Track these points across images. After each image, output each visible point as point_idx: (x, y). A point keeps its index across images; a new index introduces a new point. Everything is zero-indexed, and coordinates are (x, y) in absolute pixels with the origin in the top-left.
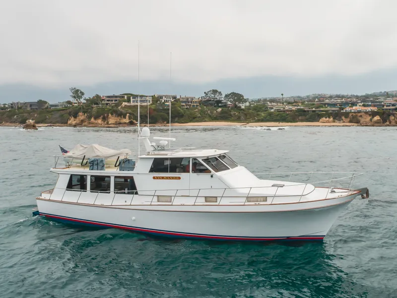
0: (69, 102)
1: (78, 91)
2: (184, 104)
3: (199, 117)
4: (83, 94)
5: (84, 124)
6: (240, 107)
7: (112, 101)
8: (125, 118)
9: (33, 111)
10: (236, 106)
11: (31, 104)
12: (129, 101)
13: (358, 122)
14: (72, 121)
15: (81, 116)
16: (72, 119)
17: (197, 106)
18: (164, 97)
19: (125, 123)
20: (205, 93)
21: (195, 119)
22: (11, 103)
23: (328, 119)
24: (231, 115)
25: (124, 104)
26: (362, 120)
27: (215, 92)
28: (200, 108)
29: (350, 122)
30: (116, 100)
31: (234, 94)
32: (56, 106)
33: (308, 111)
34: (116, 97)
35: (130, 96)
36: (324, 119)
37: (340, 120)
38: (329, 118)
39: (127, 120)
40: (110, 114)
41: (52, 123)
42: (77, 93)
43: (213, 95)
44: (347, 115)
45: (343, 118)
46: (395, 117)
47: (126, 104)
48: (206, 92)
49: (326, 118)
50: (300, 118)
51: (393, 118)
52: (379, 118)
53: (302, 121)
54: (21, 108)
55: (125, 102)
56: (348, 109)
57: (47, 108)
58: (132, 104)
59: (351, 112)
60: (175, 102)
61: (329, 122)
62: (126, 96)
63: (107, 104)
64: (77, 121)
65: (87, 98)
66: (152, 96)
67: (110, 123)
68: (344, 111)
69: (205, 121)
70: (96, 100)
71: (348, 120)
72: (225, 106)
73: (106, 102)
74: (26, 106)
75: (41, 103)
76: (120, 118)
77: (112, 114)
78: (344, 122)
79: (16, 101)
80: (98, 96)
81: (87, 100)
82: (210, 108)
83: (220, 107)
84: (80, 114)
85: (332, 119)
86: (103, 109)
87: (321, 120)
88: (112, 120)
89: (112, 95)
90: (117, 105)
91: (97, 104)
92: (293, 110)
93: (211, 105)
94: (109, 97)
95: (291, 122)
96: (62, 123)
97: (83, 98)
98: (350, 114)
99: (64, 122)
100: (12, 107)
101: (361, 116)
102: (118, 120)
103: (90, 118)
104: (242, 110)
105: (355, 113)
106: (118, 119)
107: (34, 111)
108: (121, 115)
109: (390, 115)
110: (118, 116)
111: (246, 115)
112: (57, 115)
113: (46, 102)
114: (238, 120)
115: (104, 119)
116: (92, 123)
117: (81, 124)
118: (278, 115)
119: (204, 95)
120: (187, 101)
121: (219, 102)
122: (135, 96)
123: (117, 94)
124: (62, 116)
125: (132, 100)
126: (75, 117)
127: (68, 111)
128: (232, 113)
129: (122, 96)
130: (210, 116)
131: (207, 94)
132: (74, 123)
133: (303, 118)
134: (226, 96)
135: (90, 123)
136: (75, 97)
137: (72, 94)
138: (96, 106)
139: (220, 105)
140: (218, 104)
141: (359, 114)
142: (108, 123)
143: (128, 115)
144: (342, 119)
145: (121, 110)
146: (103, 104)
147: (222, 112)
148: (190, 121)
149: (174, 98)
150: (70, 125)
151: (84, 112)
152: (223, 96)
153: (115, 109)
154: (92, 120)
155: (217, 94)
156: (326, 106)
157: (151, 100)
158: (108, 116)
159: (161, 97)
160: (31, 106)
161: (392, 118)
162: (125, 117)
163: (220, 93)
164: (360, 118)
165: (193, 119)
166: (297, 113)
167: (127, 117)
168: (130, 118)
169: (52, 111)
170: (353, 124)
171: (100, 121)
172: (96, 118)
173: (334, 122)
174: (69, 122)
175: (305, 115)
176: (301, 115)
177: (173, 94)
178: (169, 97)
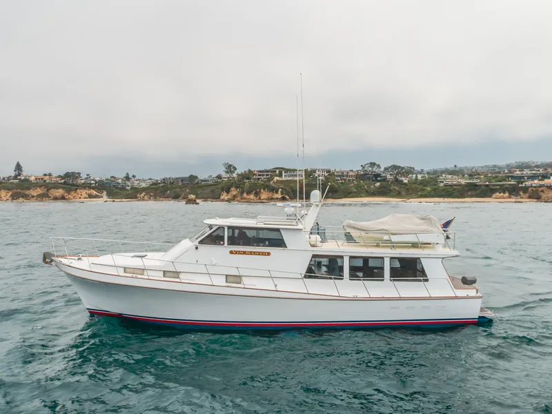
0: (219, 177)
1: (231, 166)
2: (339, 178)
3: (355, 192)
4: (235, 169)
5: (236, 199)
6: (402, 181)
7: (263, 175)
9: (184, 186)
10: (397, 180)
11: (183, 179)
12: (280, 175)
13: (538, 198)
14: (224, 196)
15: (234, 192)
16: (225, 194)
17: (353, 180)
18: (317, 171)
19: (277, 198)
20: (361, 166)
21: (351, 195)
22: (163, 178)
23: (502, 194)
24: (390, 190)
25: (276, 178)
26: (544, 196)
27: (373, 164)
28: (356, 183)
29: (530, 197)
30: (267, 175)
31: (395, 167)
32: (206, 181)
33: (480, 185)
34: (267, 171)
35: (282, 170)
36: (498, 194)
37: (517, 195)
38: (504, 193)
39: (279, 196)
40: (262, 190)
41: (205, 199)
42: (230, 168)
43: (370, 169)
44: (525, 190)
45: (521, 193)
47: (278, 178)
48: (363, 165)
49: (500, 193)
50: (469, 193)
53: (472, 196)
54: (172, 183)
55: (276, 176)
56: (528, 183)
57: (198, 183)
58: (284, 178)
59: (532, 186)
60: (329, 177)
61: (503, 198)
62: (277, 171)
63: (259, 179)
64: (230, 196)
65: (240, 173)
66: (305, 170)
67: (262, 198)
68: (524, 185)
69: (361, 197)
70: (248, 175)
71: (528, 195)
72: (385, 180)
73: (257, 177)
74: (178, 182)
75: (192, 178)
76: (272, 193)
77: (264, 190)
78: (522, 198)
79: (168, 176)
80: (250, 171)
81: (238, 175)
82: (368, 182)
83: (379, 181)
84: (233, 189)
85: (507, 194)
86: (255, 184)
87: (494, 196)
88: (264, 195)
89: (263, 169)
90: (270, 180)
91: (248, 179)
92: (462, 185)
93: (369, 179)
94: (260, 171)
95: (458, 197)
96: (213, 198)
97: (236, 173)
98: (530, 189)
99: (216, 197)
100: (164, 183)
101: (542, 191)
103: (242, 193)
104: (405, 184)
105: (535, 187)
106: (270, 195)
107: (186, 186)
108: (274, 190)
110: (270, 192)
111: (408, 190)
112: (208, 190)
113: (196, 177)
114: (399, 195)
115: (257, 194)
116: (245, 199)
117: (234, 198)
118: (443, 190)
119: (361, 168)
120: (342, 175)
121: (377, 175)
122: (287, 170)
123: (268, 168)
124: (212, 191)
125: (283, 174)
126: (228, 191)
127: (219, 186)
128: (392, 188)
129: (273, 171)
130: (367, 191)
131: (364, 168)
132: (226, 198)
133: (474, 193)
134: (386, 169)
135: (242, 198)
136: (227, 172)
137: (225, 169)
138: (247, 181)
139: (379, 179)
140: (376, 178)
141: (541, 189)
142: (260, 199)
143: (280, 190)
144: (520, 195)
145: (274, 185)
146: (255, 179)
147: (380, 187)
148: (345, 197)
149: (328, 171)
150: (223, 200)
151: (237, 188)
152: (382, 169)
153: (267, 184)
154: (245, 195)
155: (376, 167)
156: (510, 179)
157: (304, 174)
158: (260, 191)
159: (315, 171)
160: (182, 181)
162: (277, 193)
163: (379, 166)
164: (541, 194)
165: (348, 194)
166: (466, 188)
167: (279, 192)
168: (282, 193)
169: (204, 186)
170: (531, 200)
171: (252, 196)
172: (248, 193)
173: (510, 198)
174: (222, 197)
175: (475, 190)
176: (470, 190)
177: (327, 168)
178: (323, 171)
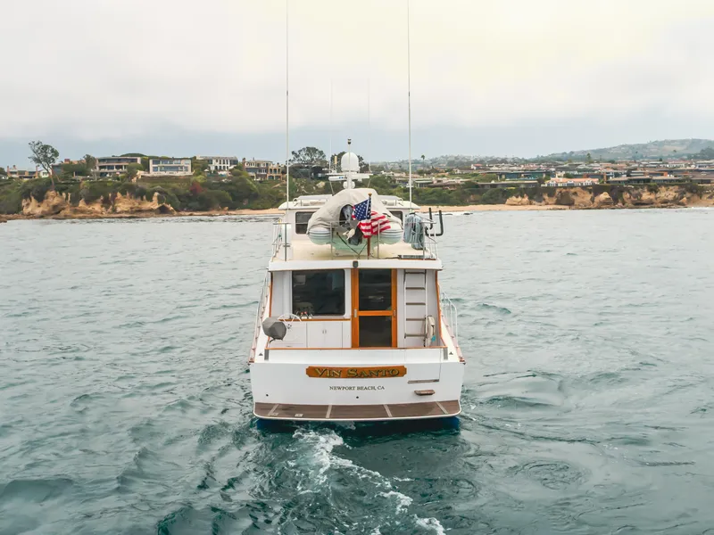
1: (46, 147)
2: (252, 174)
4: (56, 153)
5: (61, 213)
7: (111, 167)
8: (151, 201)
12: (146, 167)
13: (570, 203)
15: (54, 198)
16: (34, 203)
17: (279, 177)
18: (214, 161)
19: (151, 210)
20: (293, 153)
23: (520, 199)
25: (140, 173)
26: (578, 200)
27: (312, 151)
28: (284, 182)
29: (559, 203)
33: (482, 185)
34: (119, 160)
36: (514, 198)
37: (540, 200)
38: (522, 197)
39: (155, 205)
40: (119, 195)
42: (45, 152)
43: (308, 158)
44: (551, 191)
45: (545, 197)
46: (630, 194)
47: (143, 173)
48: (297, 151)
49: (517, 197)
50: (472, 197)
51: (628, 195)
52: (608, 196)
55: (140, 169)
58: (153, 173)
60: (237, 170)
61: (522, 204)
62: (139, 160)
63: (103, 174)
64: (45, 207)
65: (65, 162)
66: (191, 159)
67: (119, 210)
68: (546, 185)
70: (86, 167)
71: (555, 199)
76: (139, 200)
77: (123, 193)
80: (88, 158)
82: (304, 180)
83: (322, 179)
84: (51, 193)
85: (526, 199)
86: (103, 184)
87: (508, 201)
88: (125, 204)
90: (128, 175)
91: (81, 174)
92: (457, 185)
93: (305, 175)
95: (458, 204)
98: (557, 191)
101: (575, 193)
102: (137, 205)
103: (75, 201)
105: (563, 188)
106: (135, 203)
108: (142, 194)
109: (622, 191)
110: (136, 197)
115: (107, 202)
116: (82, 212)
117: (56, 211)
118: (432, 193)
119: (292, 157)
120: (257, 168)
121: (318, 169)
122: (157, 160)
125: (151, 166)
126: (40, 199)
129: (130, 159)
131: (297, 156)
132: (38, 211)
135: (76, 211)
136: (38, 160)
140: (316, 174)
141: (572, 191)
142: (114, 210)
143: (156, 194)
144: (544, 199)
145: (140, 185)
147: (327, 189)
149: (234, 162)
151: (60, 191)
153: (127, 182)
154: (82, 204)
155: (317, 155)
157: (189, 166)
158: (114, 196)
159: (209, 161)
161: (626, 196)
162: (150, 199)
163: (322, 154)
164: (574, 197)
166: (465, 190)
167: (155, 199)
168: (160, 200)
170: (563, 206)
171: (97, 207)
172: (88, 202)
173: (531, 204)
174: (28, 210)
175: (479, 193)
176: (472, 193)
178: (224, 160)
